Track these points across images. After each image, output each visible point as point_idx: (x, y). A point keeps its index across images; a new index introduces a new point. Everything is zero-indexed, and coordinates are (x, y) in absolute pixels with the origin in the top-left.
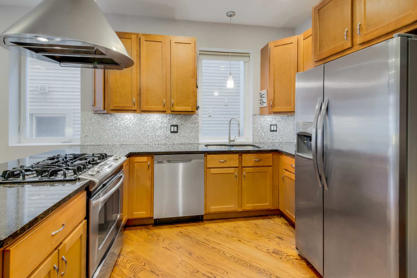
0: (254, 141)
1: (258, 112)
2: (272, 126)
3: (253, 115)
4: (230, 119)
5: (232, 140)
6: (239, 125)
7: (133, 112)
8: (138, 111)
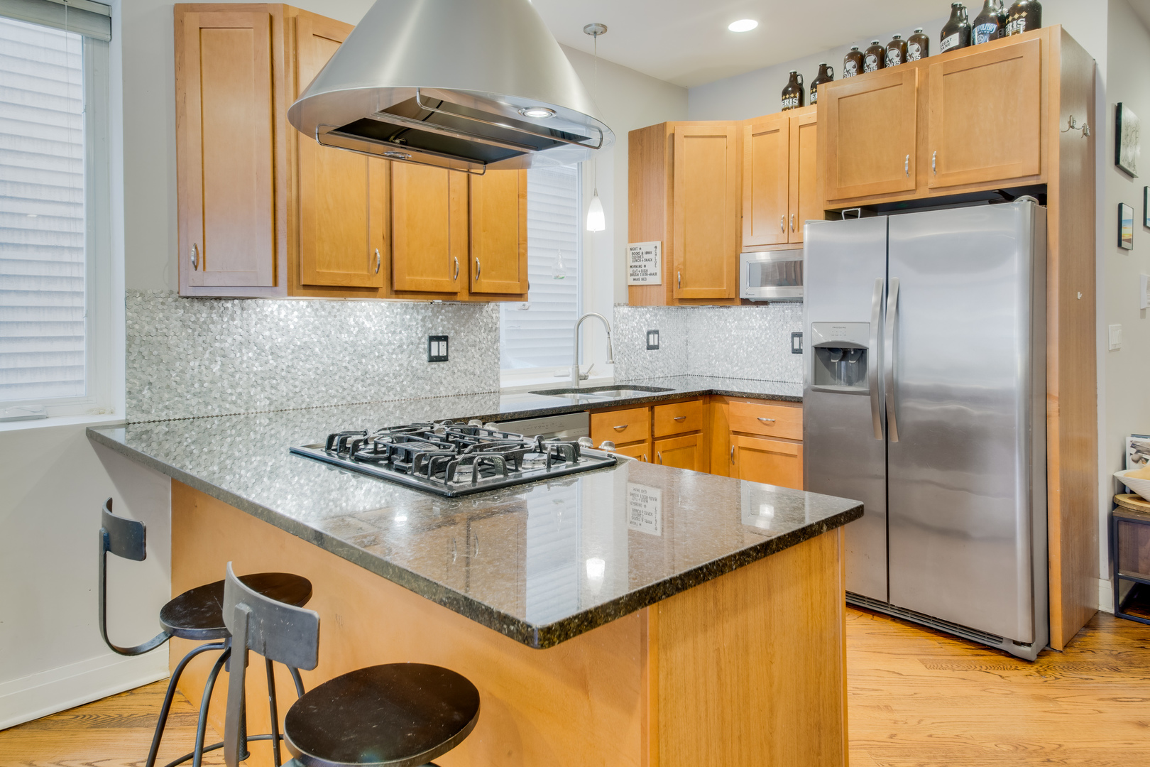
0: (617, 375)
1: (624, 297)
2: (651, 336)
3: (615, 306)
4: (577, 319)
5: (583, 375)
6: (608, 333)
7: (366, 293)
8: (383, 290)
